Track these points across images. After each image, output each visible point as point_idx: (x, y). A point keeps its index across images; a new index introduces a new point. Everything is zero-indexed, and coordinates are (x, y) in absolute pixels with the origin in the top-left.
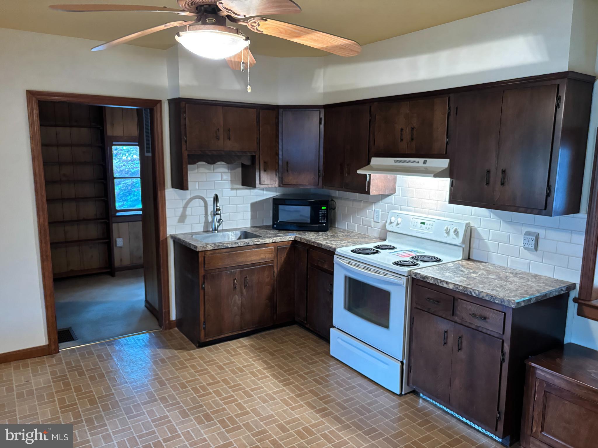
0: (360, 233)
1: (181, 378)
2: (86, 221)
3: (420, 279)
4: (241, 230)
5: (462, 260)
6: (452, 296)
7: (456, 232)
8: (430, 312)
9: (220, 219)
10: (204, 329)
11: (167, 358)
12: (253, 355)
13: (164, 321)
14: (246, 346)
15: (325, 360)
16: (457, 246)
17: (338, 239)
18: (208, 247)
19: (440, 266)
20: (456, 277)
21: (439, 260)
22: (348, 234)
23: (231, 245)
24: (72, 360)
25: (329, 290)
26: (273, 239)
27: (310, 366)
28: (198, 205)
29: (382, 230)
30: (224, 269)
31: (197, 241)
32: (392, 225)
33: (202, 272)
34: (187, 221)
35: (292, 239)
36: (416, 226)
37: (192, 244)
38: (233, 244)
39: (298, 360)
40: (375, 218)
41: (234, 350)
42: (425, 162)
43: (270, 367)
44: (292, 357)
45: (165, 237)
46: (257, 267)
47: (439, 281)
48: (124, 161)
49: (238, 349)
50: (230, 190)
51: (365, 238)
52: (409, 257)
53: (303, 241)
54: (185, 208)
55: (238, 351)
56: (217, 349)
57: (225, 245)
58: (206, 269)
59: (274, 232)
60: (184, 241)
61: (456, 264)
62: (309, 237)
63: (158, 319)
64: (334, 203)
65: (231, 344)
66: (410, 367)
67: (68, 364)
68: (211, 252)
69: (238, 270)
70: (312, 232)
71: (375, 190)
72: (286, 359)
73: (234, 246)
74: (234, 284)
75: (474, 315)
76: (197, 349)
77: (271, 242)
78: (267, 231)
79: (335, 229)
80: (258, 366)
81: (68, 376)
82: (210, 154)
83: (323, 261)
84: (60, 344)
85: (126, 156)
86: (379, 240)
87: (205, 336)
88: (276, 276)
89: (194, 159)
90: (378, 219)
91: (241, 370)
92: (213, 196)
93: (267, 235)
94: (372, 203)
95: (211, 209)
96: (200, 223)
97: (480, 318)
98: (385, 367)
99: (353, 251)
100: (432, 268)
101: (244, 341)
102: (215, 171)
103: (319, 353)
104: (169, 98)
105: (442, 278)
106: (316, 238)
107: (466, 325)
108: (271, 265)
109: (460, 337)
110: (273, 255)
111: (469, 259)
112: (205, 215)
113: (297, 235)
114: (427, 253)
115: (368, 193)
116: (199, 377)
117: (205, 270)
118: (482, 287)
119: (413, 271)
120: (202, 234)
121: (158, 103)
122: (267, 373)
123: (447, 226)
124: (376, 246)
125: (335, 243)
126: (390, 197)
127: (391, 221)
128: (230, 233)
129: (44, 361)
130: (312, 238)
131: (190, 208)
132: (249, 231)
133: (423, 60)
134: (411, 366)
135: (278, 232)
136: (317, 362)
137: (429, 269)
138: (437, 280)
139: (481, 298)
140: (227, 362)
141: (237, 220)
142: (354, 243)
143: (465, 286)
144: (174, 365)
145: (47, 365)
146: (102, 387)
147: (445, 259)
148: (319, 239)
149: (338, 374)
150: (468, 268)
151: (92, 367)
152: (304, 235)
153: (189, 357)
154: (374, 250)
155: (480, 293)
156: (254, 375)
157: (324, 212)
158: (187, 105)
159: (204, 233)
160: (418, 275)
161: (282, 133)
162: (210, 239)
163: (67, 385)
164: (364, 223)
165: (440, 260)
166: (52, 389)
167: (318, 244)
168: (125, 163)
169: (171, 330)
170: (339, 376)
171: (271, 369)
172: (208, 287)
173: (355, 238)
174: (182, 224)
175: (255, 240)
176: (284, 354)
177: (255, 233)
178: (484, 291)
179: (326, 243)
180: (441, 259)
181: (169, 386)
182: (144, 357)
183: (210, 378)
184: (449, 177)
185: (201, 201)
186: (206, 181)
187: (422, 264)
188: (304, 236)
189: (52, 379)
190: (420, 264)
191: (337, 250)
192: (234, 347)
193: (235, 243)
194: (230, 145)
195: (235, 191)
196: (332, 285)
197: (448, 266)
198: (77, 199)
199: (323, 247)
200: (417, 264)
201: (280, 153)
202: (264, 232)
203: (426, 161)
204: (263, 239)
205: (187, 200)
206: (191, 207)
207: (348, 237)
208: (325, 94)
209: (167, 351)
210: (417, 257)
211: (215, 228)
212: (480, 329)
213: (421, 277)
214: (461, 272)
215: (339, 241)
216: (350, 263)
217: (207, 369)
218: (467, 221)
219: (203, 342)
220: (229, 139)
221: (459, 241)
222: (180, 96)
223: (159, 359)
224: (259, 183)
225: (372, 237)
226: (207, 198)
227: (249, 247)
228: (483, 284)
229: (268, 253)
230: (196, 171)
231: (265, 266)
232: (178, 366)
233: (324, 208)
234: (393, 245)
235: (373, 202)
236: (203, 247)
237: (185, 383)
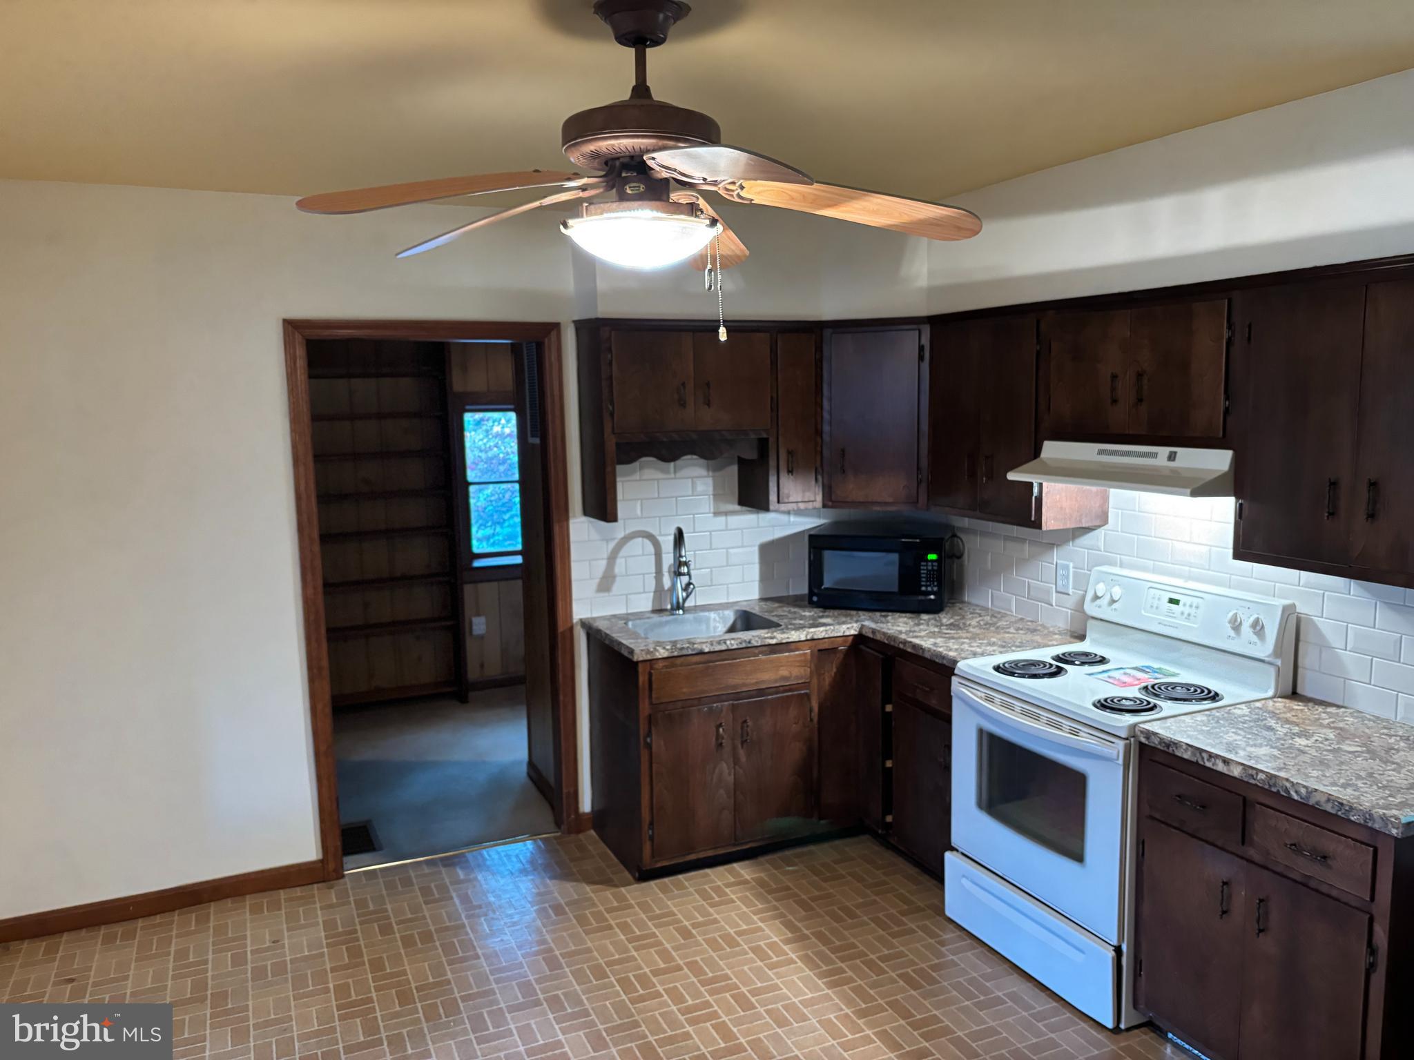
0: (1022, 619)
1: (595, 953)
2: (407, 580)
3: (1159, 747)
4: (737, 608)
5: (1274, 697)
6: (1239, 795)
7: (1258, 628)
8: (1185, 829)
9: (689, 584)
10: (652, 838)
11: (567, 903)
12: (760, 906)
13: (565, 814)
14: (746, 882)
15: (933, 927)
16: (1262, 661)
17: (964, 635)
18: (658, 651)
19: (1214, 712)
20: (1252, 746)
21: (1215, 697)
22: (994, 621)
23: (709, 645)
24: (368, 897)
25: (942, 760)
26: (808, 633)
27: (894, 941)
28: (641, 552)
29: (1077, 613)
30: (696, 702)
31: (635, 635)
32: (1098, 602)
33: (645, 708)
34: (616, 588)
35: (853, 632)
36: (1157, 608)
37: (624, 645)
38: (714, 643)
39: (868, 924)
40: (1060, 583)
41: (717, 890)
42: (1172, 457)
43: (798, 938)
44: (852, 916)
45: (569, 625)
46: (770, 697)
47: (1205, 756)
48: (497, 435)
49: (727, 890)
50: (712, 515)
51: (1034, 631)
52: (1138, 687)
53: (878, 637)
54: (612, 558)
55: (726, 894)
56: (681, 886)
57: (696, 646)
58: (654, 701)
59: (812, 614)
60: (607, 635)
61: (1258, 708)
62: (895, 628)
63: (553, 808)
64: (961, 543)
65: (713, 877)
66: (1139, 962)
67: (361, 904)
68: (666, 663)
69: (726, 703)
70: (904, 615)
71: (1055, 519)
72: (838, 919)
73: (718, 648)
74: (718, 736)
75: (1296, 848)
76: (636, 886)
77: (803, 638)
78: (796, 610)
79: (961, 606)
80: (772, 935)
81: (359, 934)
82: (665, 440)
83: (927, 689)
84: (346, 859)
85: (501, 426)
86: (1068, 638)
87: (653, 856)
88: (816, 719)
89: (631, 452)
90: (1066, 586)
91: (732, 943)
92: (673, 531)
93: (794, 622)
94: (1051, 546)
95: (668, 559)
96: (644, 592)
97: (1311, 855)
98: (1078, 957)
99: (997, 669)
100: (1192, 719)
101: (743, 870)
102: (678, 475)
103: (919, 909)
104: (576, 318)
105: (1213, 746)
106: (910, 631)
107: (1279, 869)
108: (803, 692)
109: (1261, 901)
110: (809, 670)
111: (1294, 695)
112: (656, 573)
113: (867, 623)
114: (1186, 677)
115: (1037, 524)
116: (635, 953)
117: (651, 703)
118: (1317, 777)
119: (1142, 726)
120: (649, 618)
121: (552, 328)
122: (791, 952)
123: (1235, 611)
124: (1058, 656)
125: (956, 647)
126: (1096, 532)
127: (1095, 593)
128: (713, 615)
129: (313, 896)
130: (901, 632)
131: (623, 560)
132: (756, 610)
133: (1164, 208)
134: (1141, 961)
135: (821, 614)
136: (912, 931)
137: (1184, 721)
138: (1200, 754)
139: (1312, 807)
140: (701, 919)
141: (727, 584)
142: (1005, 647)
143: (1272, 772)
144: (582, 920)
145: (318, 905)
146: (426, 964)
147: (1231, 692)
148: (919, 634)
149: (963, 966)
150: (1287, 721)
151: (410, 916)
152: (882, 622)
153: (616, 904)
154: (1051, 665)
155: (1311, 792)
156: (762, 956)
157: (932, 566)
158: (613, 333)
159: (652, 615)
160: (1153, 737)
161: (830, 385)
162: (666, 629)
163: (355, 953)
164: (1032, 593)
165: (1217, 694)
166: (324, 962)
167: (915, 646)
168: (497, 440)
169: (581, 836)
170: (963, 969)
171: (800, 943)
172: (658, 743)
173: (1009, 633)
174: (606, 594)
175: (766, 636)
176: (835, 908)
177: (766, 616)
178: (1321, 788)
179: (935, 644)
180: (1219, 692)
181: (567, 970)
182: (516, 898)
183: (659, 957)
184: (1233, 492)
185: (647, 542)
186: (659, 498)
187: (1168, 708)
188: (882, 625)
189: (327, 938)
190: (1161, 707)
191: (959, 665)
192: (719, 883)
193: (719, 643)
194: (710, 417)
195: (722, 519)
196: (949, 747)
197: (1234, 714)
198: (389, 533)
199: (927, 655)
200: (1155, 706)
201: (826, 428)
202: (789, 612)
203: (1175, 453)
204: (784, 633)
205: (616, 541)
206: (626, 557)
207: (992, 629)
208: (932, 291)
209: (569, 886)
210: (1156, 687)
211: (678, 602)
212: (1313, 884)
213: (1160, 743)
214: (1267, 733)
215: (965, 640)
216: (989, 699)
217: (654, 935)
218: (1286, 598)
219: (648, 868)
220: (709, 405)
221: (1265, 649)
222: (600, 316)
223: (551, 903)
224: (776, 499)
225: (1051, 629)
226: (661, 535)
227: (749, 650)
228: (1323, 768)
229: (798, 664)
230: (637, 476)
231: (789, 696)
232: (592, 924)
233: (932, 557)
234: (1101, 651)
235: (1053, 544)
236: (648, 652)
237: (604, 965)
